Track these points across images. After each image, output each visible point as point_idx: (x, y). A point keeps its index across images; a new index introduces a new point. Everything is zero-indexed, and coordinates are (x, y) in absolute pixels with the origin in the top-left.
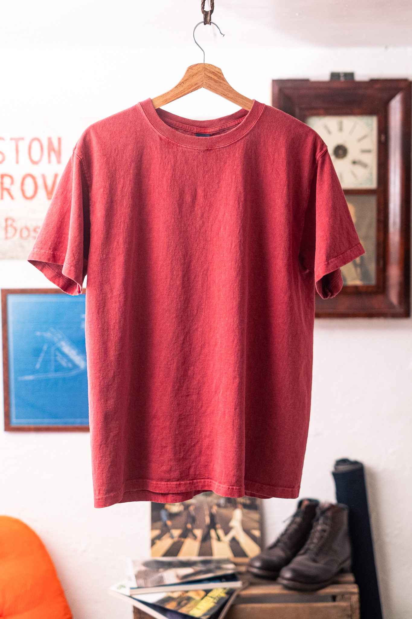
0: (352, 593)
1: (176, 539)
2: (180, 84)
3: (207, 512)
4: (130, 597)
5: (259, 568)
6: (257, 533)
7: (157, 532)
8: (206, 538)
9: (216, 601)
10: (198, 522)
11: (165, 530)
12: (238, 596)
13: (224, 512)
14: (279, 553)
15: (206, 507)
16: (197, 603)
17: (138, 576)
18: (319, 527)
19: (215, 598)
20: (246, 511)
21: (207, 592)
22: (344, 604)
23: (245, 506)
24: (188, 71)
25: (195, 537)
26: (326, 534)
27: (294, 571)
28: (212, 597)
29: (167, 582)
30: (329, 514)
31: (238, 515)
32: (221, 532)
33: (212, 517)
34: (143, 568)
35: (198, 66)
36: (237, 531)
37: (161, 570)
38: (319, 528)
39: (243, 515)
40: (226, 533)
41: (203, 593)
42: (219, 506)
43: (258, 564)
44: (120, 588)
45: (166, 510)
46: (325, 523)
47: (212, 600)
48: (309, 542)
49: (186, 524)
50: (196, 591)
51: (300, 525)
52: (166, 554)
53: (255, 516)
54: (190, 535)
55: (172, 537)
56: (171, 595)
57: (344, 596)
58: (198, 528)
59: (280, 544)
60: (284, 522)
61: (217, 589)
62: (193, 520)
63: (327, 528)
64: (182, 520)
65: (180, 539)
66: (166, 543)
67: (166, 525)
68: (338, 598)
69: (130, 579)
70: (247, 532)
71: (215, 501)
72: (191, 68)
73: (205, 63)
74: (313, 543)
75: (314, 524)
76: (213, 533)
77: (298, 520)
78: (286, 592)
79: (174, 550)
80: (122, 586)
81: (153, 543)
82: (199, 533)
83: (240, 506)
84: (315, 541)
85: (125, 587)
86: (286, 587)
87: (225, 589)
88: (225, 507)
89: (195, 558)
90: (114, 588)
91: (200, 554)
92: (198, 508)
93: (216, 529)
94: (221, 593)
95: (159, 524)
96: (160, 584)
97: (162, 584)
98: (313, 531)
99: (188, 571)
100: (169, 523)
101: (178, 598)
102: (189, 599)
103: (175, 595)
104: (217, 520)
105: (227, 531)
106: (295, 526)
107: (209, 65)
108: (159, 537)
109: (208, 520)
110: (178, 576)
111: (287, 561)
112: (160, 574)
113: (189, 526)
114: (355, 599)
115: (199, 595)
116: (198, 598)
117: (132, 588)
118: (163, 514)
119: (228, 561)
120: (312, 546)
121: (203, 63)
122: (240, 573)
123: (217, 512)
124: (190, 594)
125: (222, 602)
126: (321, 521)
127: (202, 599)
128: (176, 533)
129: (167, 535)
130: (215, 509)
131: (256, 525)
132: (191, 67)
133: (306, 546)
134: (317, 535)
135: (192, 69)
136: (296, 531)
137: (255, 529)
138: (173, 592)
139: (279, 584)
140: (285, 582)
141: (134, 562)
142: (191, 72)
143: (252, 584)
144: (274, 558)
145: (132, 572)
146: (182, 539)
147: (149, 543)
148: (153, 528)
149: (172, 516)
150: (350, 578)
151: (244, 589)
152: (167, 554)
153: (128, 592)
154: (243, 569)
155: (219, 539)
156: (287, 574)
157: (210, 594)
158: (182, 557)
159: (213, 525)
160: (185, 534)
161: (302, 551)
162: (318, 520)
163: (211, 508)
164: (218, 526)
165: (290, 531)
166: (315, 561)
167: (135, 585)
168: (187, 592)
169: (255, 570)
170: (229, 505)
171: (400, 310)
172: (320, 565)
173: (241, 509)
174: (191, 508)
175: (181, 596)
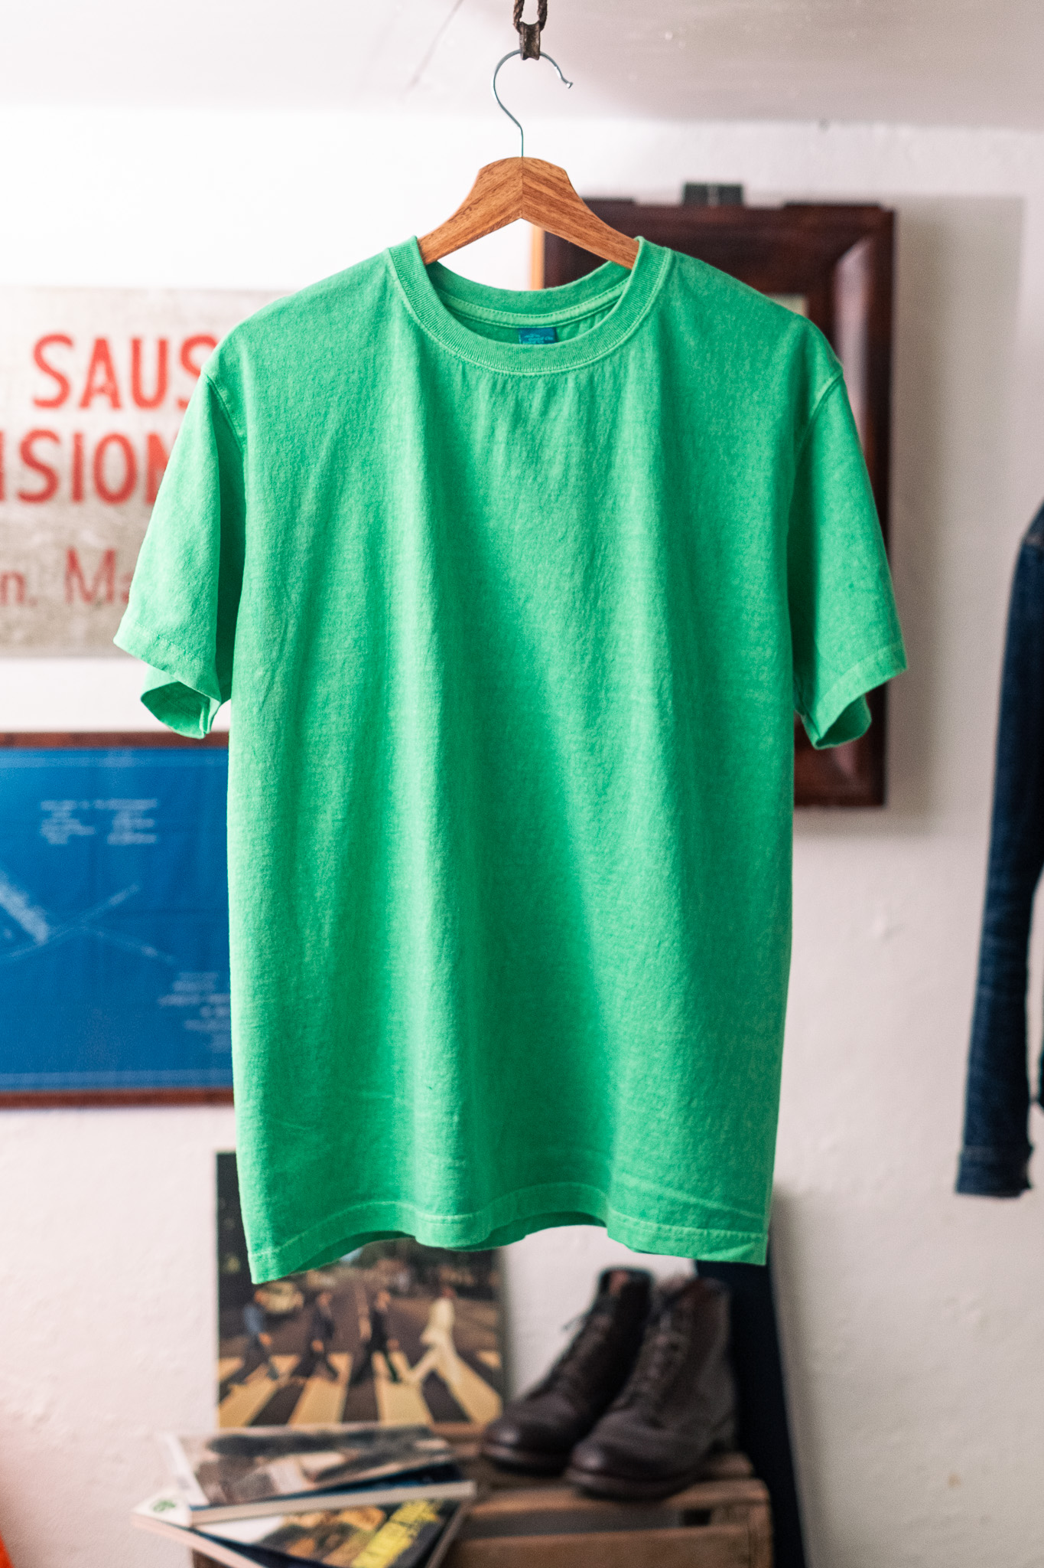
0: (752, 1503)
1: (284, 1381)
2: (462, 212)
3: (363, 1309)
4: (193, 1530)
5: (516, 1447)
6: (491, 1359)
7: (233, 1364)
8: (362, 1375)
9: (415, 1533)
10: (340, 1335)
11: (255, 1359)
12: (468, 1520)
13: (406, 1306)
14: (559, 1407)
15: (361, 1296)
16: (367, 1540)
17: (203, 1475)
18: (661, 1337)
19: (410, 1526)
20: (463, 1303)
21: (389, 1511)
22: (732, 1530)
23: (461, 1291)
24: (480, 177)
25: (333, 1374)
26: (679, 1356)
27: (608, 1451)
28: (402, 1524)
29: (284, 1488)
30: (686, 1304)
31: (443, 1312)
32: (399, 1360)
33: (377, 1320)
34: (212, 1457)
35: (507, 166)
36: (442, 1356)
37: (260, 1459)
38: (661, 1340)
39: (457, 1313)
40: (413, 1361)
41: (378, 1515)
42: (394, 1291)
43: (509, 1436)
44: (163, 1510)
45: (259, 1306)
46: (676, 1328)
47: (403, 1530)
48: (636, 1376)
49: (310, 1339)
50: (360, 1509)
51: (609, 1335)
52: (259, 1420)
53: (486, 1315)
54: (320, 1368)
55: (273, 1375)
56: (295, 1520)
57: (731, 1510)
58: (340, 1350)
59: (563, 1385)
60: (566, 1328)
61: (413, 1502)
62: (327, 1329)
63: (681, 1339)
64: (299, 1329)
65: (293, 1380)
66: (258, 1391)
67: (257, 1344)
68: (718, 1515)
69: (183, 1484)
70: (468, 1356)
71: (385, 1280)
72: (488, 170)
73: (525, 155)
74: (646, 1378)
75: (648, 1331)
76: (379, 1363)
77: (603, 1321)
78: (586, 1505)
79: (279, 1409)
80: (166, 1505)
81: (224, 1391)
82: (342, 1362)
83: (448, 1291)
84: (653, 1372)
85: (172, 1506)
86: (588, 1493)
87: (431, 1501)
88: (411, 1294)
89: (336, 1427)
90: (145, 1509)
91: (347, 1417)
92: (341, 1299)
93: (386, 1353)
94: (424, 1511)
95: (240, 1342)
96: (266, 1493)
97: (272, 1494)
98: (645, 1348)
99: (330, 1459)
100: (266, 1339)
101: (319, 1527)
102: (345, 1531)
103: (309, 1521)
104: (391, 1327)
105: (416, 1353)
106: (595, 1338)
107: (535, 161)
108: (239, 1378)
109: (365, 1328)
110: (306, 1474)
111: (582, 1428)
112: (259, 1471)
113: (318, 1346)
114: (760, 1516)
115: (368, 1519)
116: (367, 1527)
117: (196, 1509)
118: (251, 1317)
119: (424, 1433)
120: (645, 1388)
121: (520, 156)
122: (465, 1462)
123: (389, 1306)
124: (348, 1518)
125: (431, 1535)
126: (665, 1323)
127: (379, 1528)
128: (284, 1364)
129: (261, 1371)
130: (383, 1301)
131: (490, 1338)
132: (489, 167)
133: (630, 1388)
134: (658, 1358)
135: (492, 174)
136: (600, 1350)
137: (487, 1348)
138: (301, 1514)
139: (569, 1484)
140: (586, 1479)
141: (185, 1443)
142: (489, 180)
143: (496, 1487)
144: (550, 1421)
145: (184, 1467)
146: (301, 1381)
147: (211, 1392)
148: (224, 1354)
149: (274, 1321)
150: (740, 1464)
151: (480, 1499)
152: (261, 1418)
153: (182, 1517)
154: (470, 1451)
155: (394, 1377)
156: (590, 1459)
157: (398, 1516)
158: (302, 1424)
159: (378, 1342)
160: (308, 1367)
161: (621, 1401)
162: (656, 1320)
163: (372, 1297)
164: (393, 1343)
165: (582, 1352)
166: (655, 1424)
167: (201, 1499)
168: (336, 1512)
169: (503, 1453)
170: (418, 1288)
171: (857, 786)
172: (669, 1434)
173: (451, 1298)
174: (324, 1301)
175: (322, 1522)
